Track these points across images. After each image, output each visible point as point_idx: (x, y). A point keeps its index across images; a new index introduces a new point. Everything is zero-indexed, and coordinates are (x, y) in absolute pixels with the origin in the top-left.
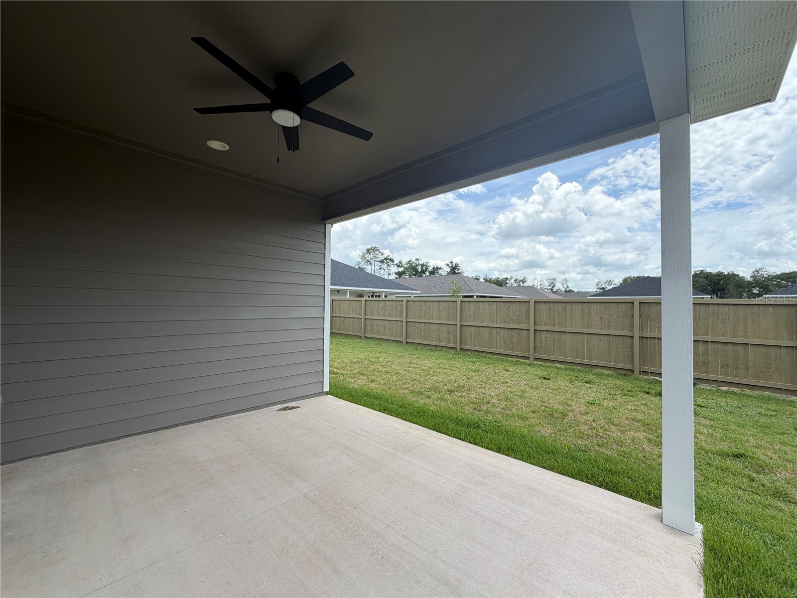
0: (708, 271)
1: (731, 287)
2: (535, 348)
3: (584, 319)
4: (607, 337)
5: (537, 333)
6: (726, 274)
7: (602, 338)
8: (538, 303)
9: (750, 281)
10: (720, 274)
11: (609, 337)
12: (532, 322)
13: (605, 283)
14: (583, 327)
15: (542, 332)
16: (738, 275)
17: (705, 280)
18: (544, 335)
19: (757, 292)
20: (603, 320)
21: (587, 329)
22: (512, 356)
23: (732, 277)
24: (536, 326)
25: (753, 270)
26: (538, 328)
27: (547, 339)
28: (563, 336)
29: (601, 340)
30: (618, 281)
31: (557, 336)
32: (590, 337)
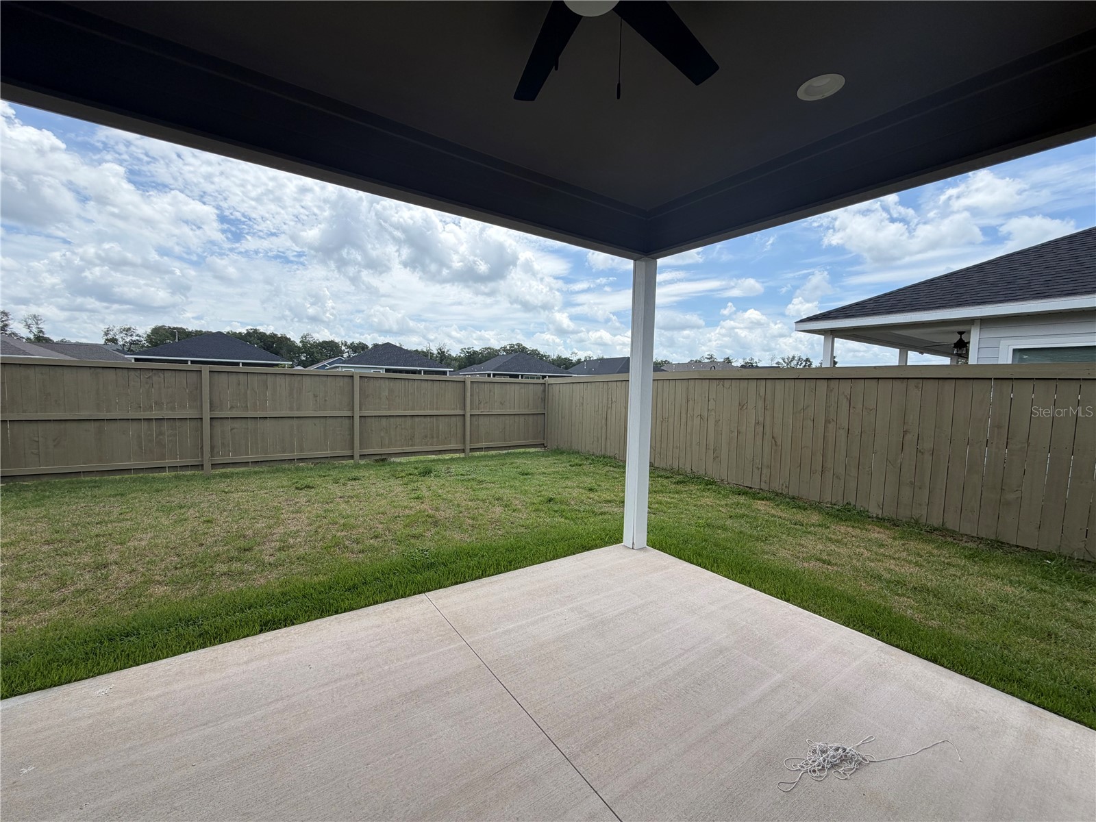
0: (261, 331)
1: (284, 351)
2: (212, 448)
3: (293, 398)
4: (322, 420)
5: (216, 423)
6: (279, 336)
7: (317, 421)
8: (216, 374)
9: (299, 347)
10: (273, 336)
11: (324, 419)
12: (206, 406)
13: (121, 332)
14: (291, 409)
15: (225, 421)
16: (289, 339)
17: (259, 341)
18: (228, 425)
19: (304, 359)
20: (318, 399)
21: (297, 411)
22: (162, 469)
23: (284, 341)
24: (214, 411)
25: (302, 335)
26: (218, 414)
27: (235, 430)
28: (260, 423)
29: (315, 425)
30: (143, 331)
31: (250, 424)
32: (301, 421)
